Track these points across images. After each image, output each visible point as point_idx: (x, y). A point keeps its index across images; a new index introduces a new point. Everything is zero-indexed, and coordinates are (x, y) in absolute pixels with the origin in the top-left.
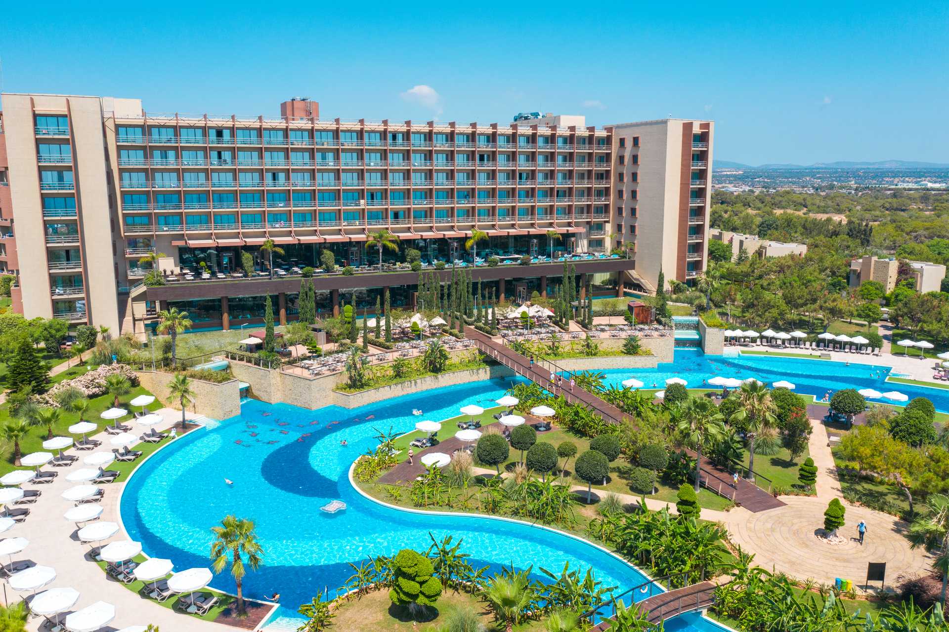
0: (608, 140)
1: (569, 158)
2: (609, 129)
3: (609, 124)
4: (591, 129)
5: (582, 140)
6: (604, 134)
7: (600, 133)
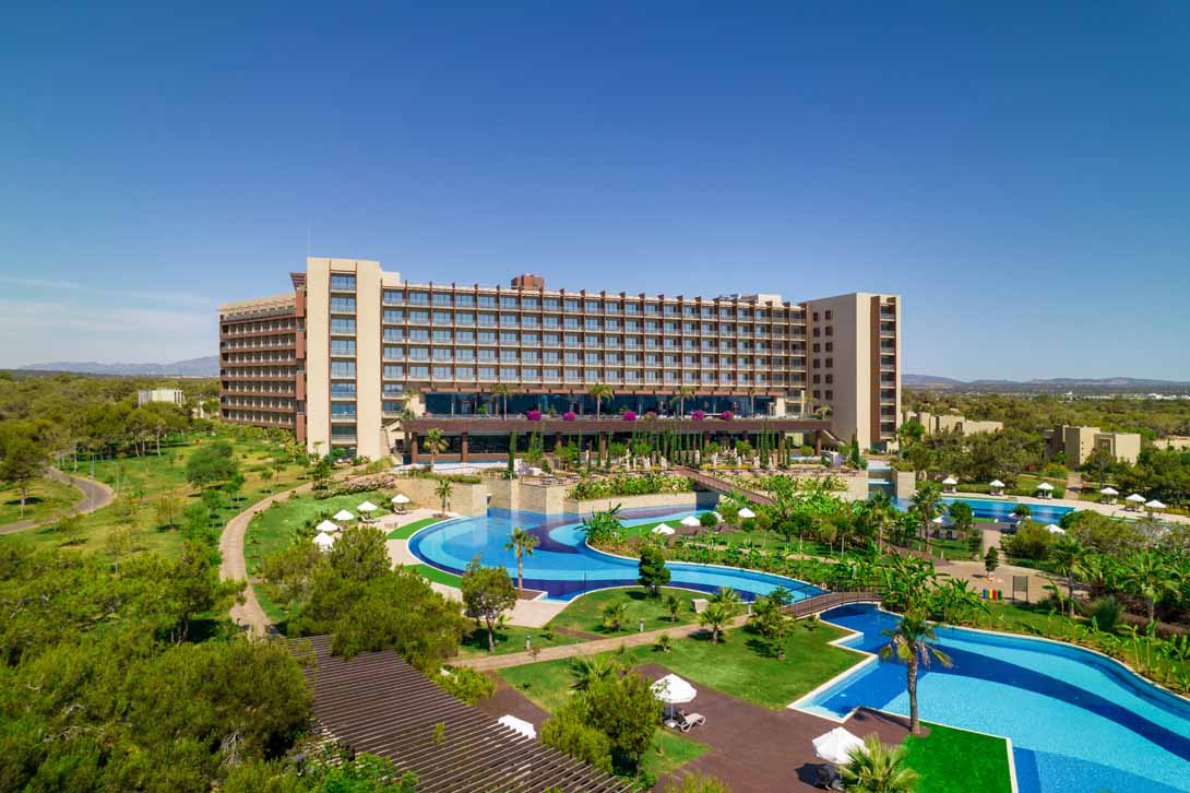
0: (803, 315)
1: (767, 329)
2: (803, 305)
3: (803, 301)
4: (787, 304)
5: (779, 314)
6: (799, 308)
7: (795, 307)
